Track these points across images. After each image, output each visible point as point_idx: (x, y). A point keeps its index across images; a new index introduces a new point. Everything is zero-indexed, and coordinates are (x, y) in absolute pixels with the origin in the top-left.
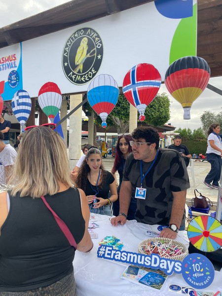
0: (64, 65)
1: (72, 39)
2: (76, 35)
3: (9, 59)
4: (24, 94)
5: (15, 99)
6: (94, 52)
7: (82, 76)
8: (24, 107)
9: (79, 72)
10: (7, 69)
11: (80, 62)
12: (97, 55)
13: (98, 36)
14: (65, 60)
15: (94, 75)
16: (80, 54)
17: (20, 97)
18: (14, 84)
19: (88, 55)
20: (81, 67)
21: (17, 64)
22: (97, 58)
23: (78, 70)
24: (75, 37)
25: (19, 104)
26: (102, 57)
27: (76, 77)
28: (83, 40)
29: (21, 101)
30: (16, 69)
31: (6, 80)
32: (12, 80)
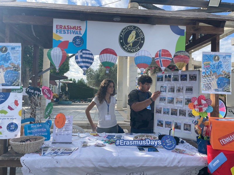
0: (120, 41)
1: (126, 29)
2: (129, 28)
3: (74, 28)
4: (87, 52)
6: (139, 39)
7: (131, 49)
9: (130, 46)
10: (72, 34)
11: (130, 42)
12: (141, 41)
13: (142, 32)
15: (139, 50)
16: (131, 38)
19: (136, 40)
20: (131, 44)
21: (83, 32)
22: (141, 42)
23: (129, 45)
24: (128, 29)
25: (81, 57)
26: (144, 42)
27: (127, 49)
28: (133, 31)
31: (71, 41)
32: (76, 42)
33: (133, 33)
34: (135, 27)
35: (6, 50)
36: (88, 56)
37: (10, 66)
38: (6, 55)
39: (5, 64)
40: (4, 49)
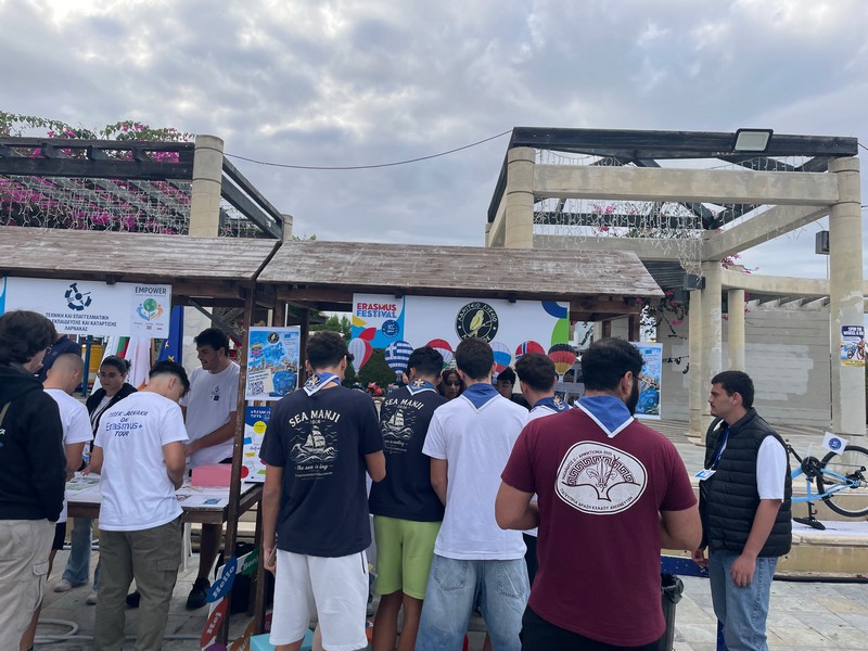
0: (458, 328)
1: (468, 308)
2: (472, 306)
3: (385, 307)
4: (405, 345)
5: (391, 349)
6: (490, 324)
8: (403, 358)
9: (474, 336)
10: (381, 317)
11: (474, 328)
12: (493, 326)
13: (494, 312)
14: (459, 323)
16: (476, 322)
17: (398, 348)
18: (390, 334)
19: (484, 325)
20: (476, 333)
21: (398, 313)
22: (492, 329)
23: (472, 334)
24: (471, 308)
25: (395, 354)
26: (497, 329)
28: (479, 312)
29: (399, 351)
30: (395, 319)
31: (379, 328)
32: (387, 329)
33: (480, 315)
34: (482, 305)
35: (277, 339)
36: (405, 351)
37: (283, 364)
38: (277, 346)
39: (276, 362)
40: (273, 337)
